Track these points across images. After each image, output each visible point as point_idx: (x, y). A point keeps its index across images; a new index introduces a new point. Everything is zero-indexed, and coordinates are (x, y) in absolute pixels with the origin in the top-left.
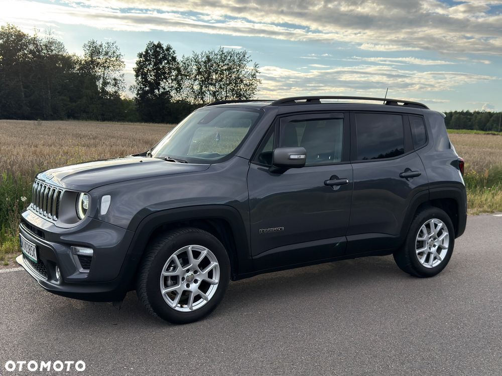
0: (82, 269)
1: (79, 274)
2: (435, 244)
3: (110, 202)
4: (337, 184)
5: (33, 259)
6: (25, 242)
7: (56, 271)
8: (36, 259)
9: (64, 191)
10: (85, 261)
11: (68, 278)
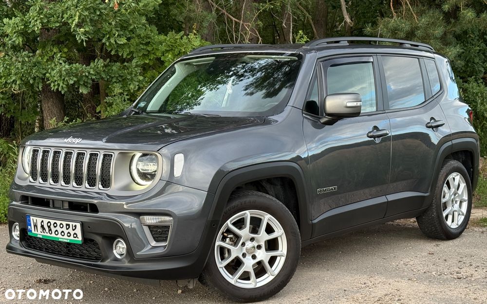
0: (155, 242)
1: (151, 249)
2: (457, 200)
3: (183, 161)
4: (379, 136)
5: (70, 240)
6: (49, 222)
7: (114, 248)
8: (80, 238)
9: (117, 153)
10: (159, 232)
11: (138, 254)
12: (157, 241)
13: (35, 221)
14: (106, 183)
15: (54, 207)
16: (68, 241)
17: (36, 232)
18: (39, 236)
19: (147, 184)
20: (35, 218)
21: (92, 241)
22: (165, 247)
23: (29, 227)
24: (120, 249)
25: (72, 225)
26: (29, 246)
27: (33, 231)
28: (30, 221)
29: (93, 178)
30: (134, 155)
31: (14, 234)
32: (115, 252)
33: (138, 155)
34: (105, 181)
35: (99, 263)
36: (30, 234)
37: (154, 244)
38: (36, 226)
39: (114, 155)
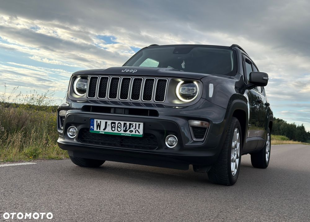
1: (193, 142)
3: (213, 89)
5: (132, 134)
6: (113, 122)
7: (166, 141)
8: (141, 133)
9: (170, 79)
10: (199, 131)
11: (186, 144)
12: (196, 137)
13: (99, 122)
15: (115, 113)
16: (130, 135)
17: (98, 130)
18: (100, 133)
19: (186, 101)
21: (151, 135)
22: (202, 142)
23: (92, 127)
24: (171, 142)
27: (95, 129)
28: (93, 122)
30: (179, 82)
31: (68, 134)
32: (166, 143)
33: (182, 82)
34: (159, 97)
35: (155, 150)
36: (91, 131)
37: (195, 139)
38: (99, 126)
39: (168, 80)
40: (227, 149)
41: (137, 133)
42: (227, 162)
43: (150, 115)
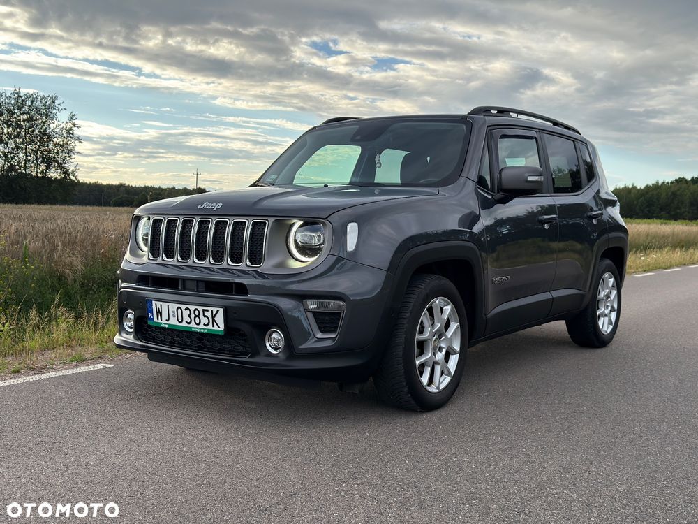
2: (608, 304)
3: (358, 233)
5: (207, 330)
6: (179, 308)
7: (267, 341)
8: (222, 328)
9: (272, 220)
10: (326, 321)
11: (300, 347)
12: (323, 331)
13: (159, 306)
14: (256, 257)
15: (184, 288)
16: (205, 331)
17: (160, 321)
18: (163, 325)
19: (309, 260)
20: (159, 304)
21: (238, 330)
22: (333, 339)
23: (150, 314)
24: (275, 342)
25: (212, 311)
26: (146, 339)
27: (155, 320)
28: (151, 306)
29: (238, 253)
30: (293, 224)
31: (125, 324)
32: (268, 345)
33: (298, 223)
34: (255, 256)
35: (246, 359)
36: (150, 323)
37: (320, 335)
38: (159, 313)
39: (269, 223)
40: (401, 347)
41: (216, 328)
42: (403, 371)
43: (237, 294)
